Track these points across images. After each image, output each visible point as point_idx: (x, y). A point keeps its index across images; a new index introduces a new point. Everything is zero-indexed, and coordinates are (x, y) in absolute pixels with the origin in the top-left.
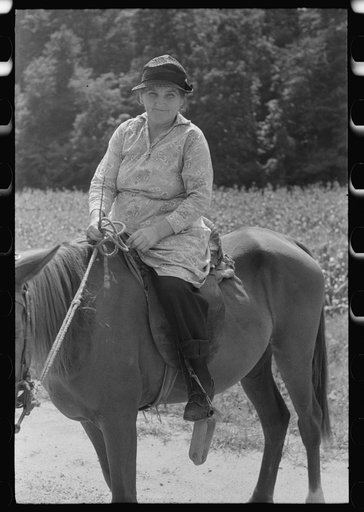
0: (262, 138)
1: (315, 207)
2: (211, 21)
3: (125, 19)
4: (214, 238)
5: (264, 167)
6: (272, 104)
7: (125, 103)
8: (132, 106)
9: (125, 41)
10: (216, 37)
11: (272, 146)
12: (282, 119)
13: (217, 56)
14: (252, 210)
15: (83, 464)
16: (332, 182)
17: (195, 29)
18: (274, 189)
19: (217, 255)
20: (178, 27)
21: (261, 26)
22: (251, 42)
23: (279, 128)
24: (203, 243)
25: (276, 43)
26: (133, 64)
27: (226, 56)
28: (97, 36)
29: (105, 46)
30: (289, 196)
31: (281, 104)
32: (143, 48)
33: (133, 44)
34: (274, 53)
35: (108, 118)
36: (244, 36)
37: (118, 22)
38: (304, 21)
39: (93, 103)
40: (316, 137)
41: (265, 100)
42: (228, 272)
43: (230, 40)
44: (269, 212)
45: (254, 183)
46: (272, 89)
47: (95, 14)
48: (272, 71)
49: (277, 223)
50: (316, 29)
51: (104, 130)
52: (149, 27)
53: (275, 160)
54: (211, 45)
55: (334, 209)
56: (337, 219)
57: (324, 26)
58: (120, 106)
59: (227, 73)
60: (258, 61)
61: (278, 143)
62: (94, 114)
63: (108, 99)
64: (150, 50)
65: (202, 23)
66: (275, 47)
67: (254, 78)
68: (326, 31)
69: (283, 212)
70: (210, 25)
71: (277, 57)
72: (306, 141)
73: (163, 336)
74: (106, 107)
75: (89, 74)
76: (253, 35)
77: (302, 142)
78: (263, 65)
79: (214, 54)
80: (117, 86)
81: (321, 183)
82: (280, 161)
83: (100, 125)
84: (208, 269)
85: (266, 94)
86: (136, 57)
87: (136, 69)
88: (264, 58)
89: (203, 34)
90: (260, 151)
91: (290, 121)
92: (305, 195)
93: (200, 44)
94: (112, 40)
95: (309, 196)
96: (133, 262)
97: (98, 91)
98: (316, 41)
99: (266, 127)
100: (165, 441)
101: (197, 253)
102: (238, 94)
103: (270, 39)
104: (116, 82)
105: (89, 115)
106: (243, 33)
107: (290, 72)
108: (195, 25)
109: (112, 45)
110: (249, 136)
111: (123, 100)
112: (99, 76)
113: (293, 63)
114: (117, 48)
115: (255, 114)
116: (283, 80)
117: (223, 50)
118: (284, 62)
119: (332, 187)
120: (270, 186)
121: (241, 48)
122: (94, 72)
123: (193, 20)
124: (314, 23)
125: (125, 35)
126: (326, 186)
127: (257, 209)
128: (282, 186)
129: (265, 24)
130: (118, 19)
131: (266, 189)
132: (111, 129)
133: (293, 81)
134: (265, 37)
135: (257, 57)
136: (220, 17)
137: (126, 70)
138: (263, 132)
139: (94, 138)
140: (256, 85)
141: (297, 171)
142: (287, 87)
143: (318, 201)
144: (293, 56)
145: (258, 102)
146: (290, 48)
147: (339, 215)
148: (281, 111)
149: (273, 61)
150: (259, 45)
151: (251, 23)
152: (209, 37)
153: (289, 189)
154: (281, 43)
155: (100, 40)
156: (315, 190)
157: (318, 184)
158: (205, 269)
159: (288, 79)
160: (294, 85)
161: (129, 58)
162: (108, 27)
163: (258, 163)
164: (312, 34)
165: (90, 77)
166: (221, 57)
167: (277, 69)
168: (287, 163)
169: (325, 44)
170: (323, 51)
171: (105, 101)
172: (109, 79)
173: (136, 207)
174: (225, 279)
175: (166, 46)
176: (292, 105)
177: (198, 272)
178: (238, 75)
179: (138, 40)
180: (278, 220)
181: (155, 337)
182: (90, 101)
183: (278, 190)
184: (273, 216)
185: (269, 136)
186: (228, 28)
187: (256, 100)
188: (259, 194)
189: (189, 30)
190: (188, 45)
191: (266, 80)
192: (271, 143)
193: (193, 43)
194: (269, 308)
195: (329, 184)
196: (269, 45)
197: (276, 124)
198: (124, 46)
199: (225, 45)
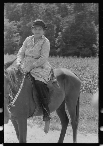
0: (56, 43)
1: (70, 63)
2: (43, 9)
3: (19, 6)
4: (52, 70)
5: (57, 51)
6: (59, 33)
7: (18, 30)
8: (20, 31)
9: (19, 12)
10: (45, 13)
11: (59, 45)
12: (62, 37)
13: (45, 19)
14: (53, 62)
15: (8, 133)
16: (75, 56)
17: (39, 10)
18: (59, 57)
19: (52, 75)
20: (34, 10)
21: (57, 11)
22: (54, 16)
23: (61, 40)
24: (48, 72)
25: (61, 16)
26: (21, 19)
27: (47, 19)
28: (11, 10)
29: (13, 13)
30: (63, 59)
31: (62, 33)
32: (24, 14)
33: (21, 13)
34: (61, 19)
35: (13, 34)
36: (53, 14)
37: (17, 7)
38: (69, 11)
39: (9, 29)
40: (71, 43)
41: (58, 32)
42: (55, 80)
43: (48, 14)
44: (58, 63)
45: (54, 55)
46: (60, 29)
47: (10, 4)
48: (60, 24)
49: (60, 67)
50: (72, 13)
51: (12, 37)
52: (26, 9)
53: (60, 49)
54: (43, 15)
55: (76, 64)
56: (76, 66)
57: (74, 13)
58: (16, 31)
59: (47, 24)
60: (56, 21)
61: (61, 44)
62: (9, 32)
63: (13, 28)
64: (26, 15)
65: (41, 9)
66: (61, 17)
67: (55, 26)
68: (75, 14)
69: (61, 64)
70: (43, 10)
71: (61, 20)
72: (68, 44)
73: (36, 97)
74: (12, 31)
75: (8, 21)
76: (55, 14)
77: (67, 44)
78: (57, 22)
79: (44, 18)
80: (16, 25)
81: (72, 56)
82: (61, 49)
83: (10, 36)
84: (50, 79)
85: (58, 30)
86: (22, 17)
87: (22, 20)
88: (58, 20)
89: (41, 12)
90: (56, 46)
91: (64, 38)
92: (67, 59)
93: (40, 15)
94: (15, 12)
95: (69, 60)
96: (29, 76)
97: (10, 26)
98: (72, 17)
99: (57, 39)
100: (31, 127)
101: (46, 74)
102: (50, 30)
103: (60, 15)
104: (16, 24)
105: (7, 33)
106: (52, 13)
107: (65, 25)
108: (39, 9)
109: (15, 13)
110: (53, 42)
111: (18, 29)
112: (11, 22)
113: (66, 22)
114: (16, 14)
115: (55, 36)
116: (63, 27)
117: (46, 17)
118: (63, 22)
119: (75, 57)
120: (58, 56)
121: (52, 17)
122: (9, 20)
123: (38, 8)
124: (72, 12)
125: (19, 10)
126: (73, 57)
127: (54, 62)
128: (61, 56)
129: (58, 11)
130: (17, 6)
131: (57, 57)
132: (14, 37)
133: (65, 27)
134: (58, 14)
135: (56, 20)
136: (46, 8)
137: (19, 21)
138: (57, 41)
139: (9, 39)
140: (55, 27)
141: (66, 52)
142: (64, 29)
143: (71, 61)
144: (66, 20)
145: (56, 33)
146: (65, 18)
147: (77, 65)
148: (62, 35)
149: (60, 21)
150: (57, 16)
151: (54, 10)
152: (43, 13)
153: (63, 57)
154: (63, 16)
155: (12, 11)
156: (70, 58)
157: (71, 56)
158: (49, 79)
159: (64, 27)
160: (66, 28)
161: (20, 17)
162: (14, 8)
163: (55, 49)
164: (71, 14)
165: (8, 22)
166: (46, 19)
167: (61, 24)
168: (63, 50)
169: (75, 18)
170: (74, 19)
171: (12, 29)
172: (14, 23)
173: (30, 60)
174: (54, 82)
175: (31, 15)
176: (65, 34)
177: (47, 80)
178: (50, 24)
179: (23, 12)
180: (60, 66)
181: (34, 97)
182: (8, 29)
183: (60, 57)
184: (59, 65)
185: (58, 42)
186: (48, 11)
187: (55, 32)
188: (55, 58)
189: (37, 11)
190: (37, 15)
191: (58, 26)
192: (59, 44)
193: (38, 14)
194: (65, 90)
195: (74, 56)
196: (59, 17)
197: (60, 39)
198: (18, 13)
199: (47, 16)
